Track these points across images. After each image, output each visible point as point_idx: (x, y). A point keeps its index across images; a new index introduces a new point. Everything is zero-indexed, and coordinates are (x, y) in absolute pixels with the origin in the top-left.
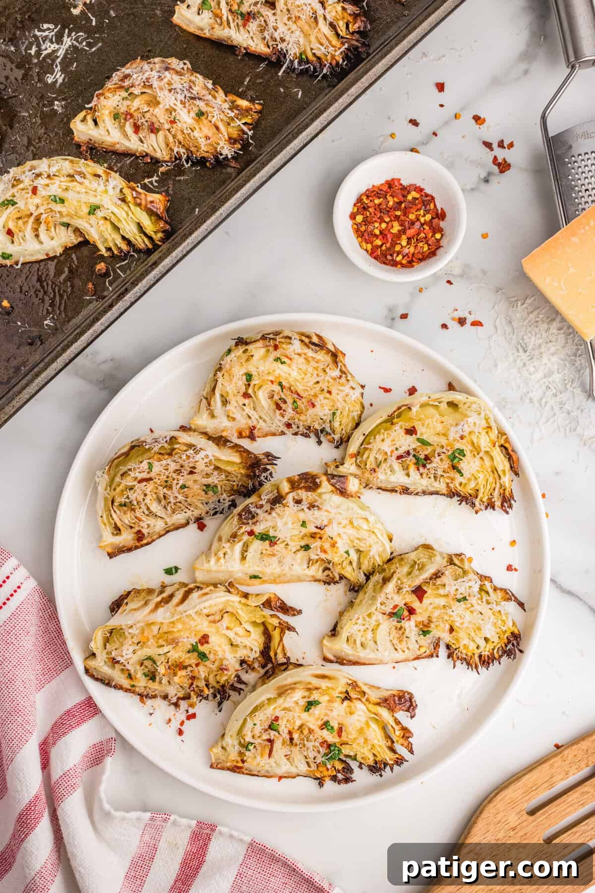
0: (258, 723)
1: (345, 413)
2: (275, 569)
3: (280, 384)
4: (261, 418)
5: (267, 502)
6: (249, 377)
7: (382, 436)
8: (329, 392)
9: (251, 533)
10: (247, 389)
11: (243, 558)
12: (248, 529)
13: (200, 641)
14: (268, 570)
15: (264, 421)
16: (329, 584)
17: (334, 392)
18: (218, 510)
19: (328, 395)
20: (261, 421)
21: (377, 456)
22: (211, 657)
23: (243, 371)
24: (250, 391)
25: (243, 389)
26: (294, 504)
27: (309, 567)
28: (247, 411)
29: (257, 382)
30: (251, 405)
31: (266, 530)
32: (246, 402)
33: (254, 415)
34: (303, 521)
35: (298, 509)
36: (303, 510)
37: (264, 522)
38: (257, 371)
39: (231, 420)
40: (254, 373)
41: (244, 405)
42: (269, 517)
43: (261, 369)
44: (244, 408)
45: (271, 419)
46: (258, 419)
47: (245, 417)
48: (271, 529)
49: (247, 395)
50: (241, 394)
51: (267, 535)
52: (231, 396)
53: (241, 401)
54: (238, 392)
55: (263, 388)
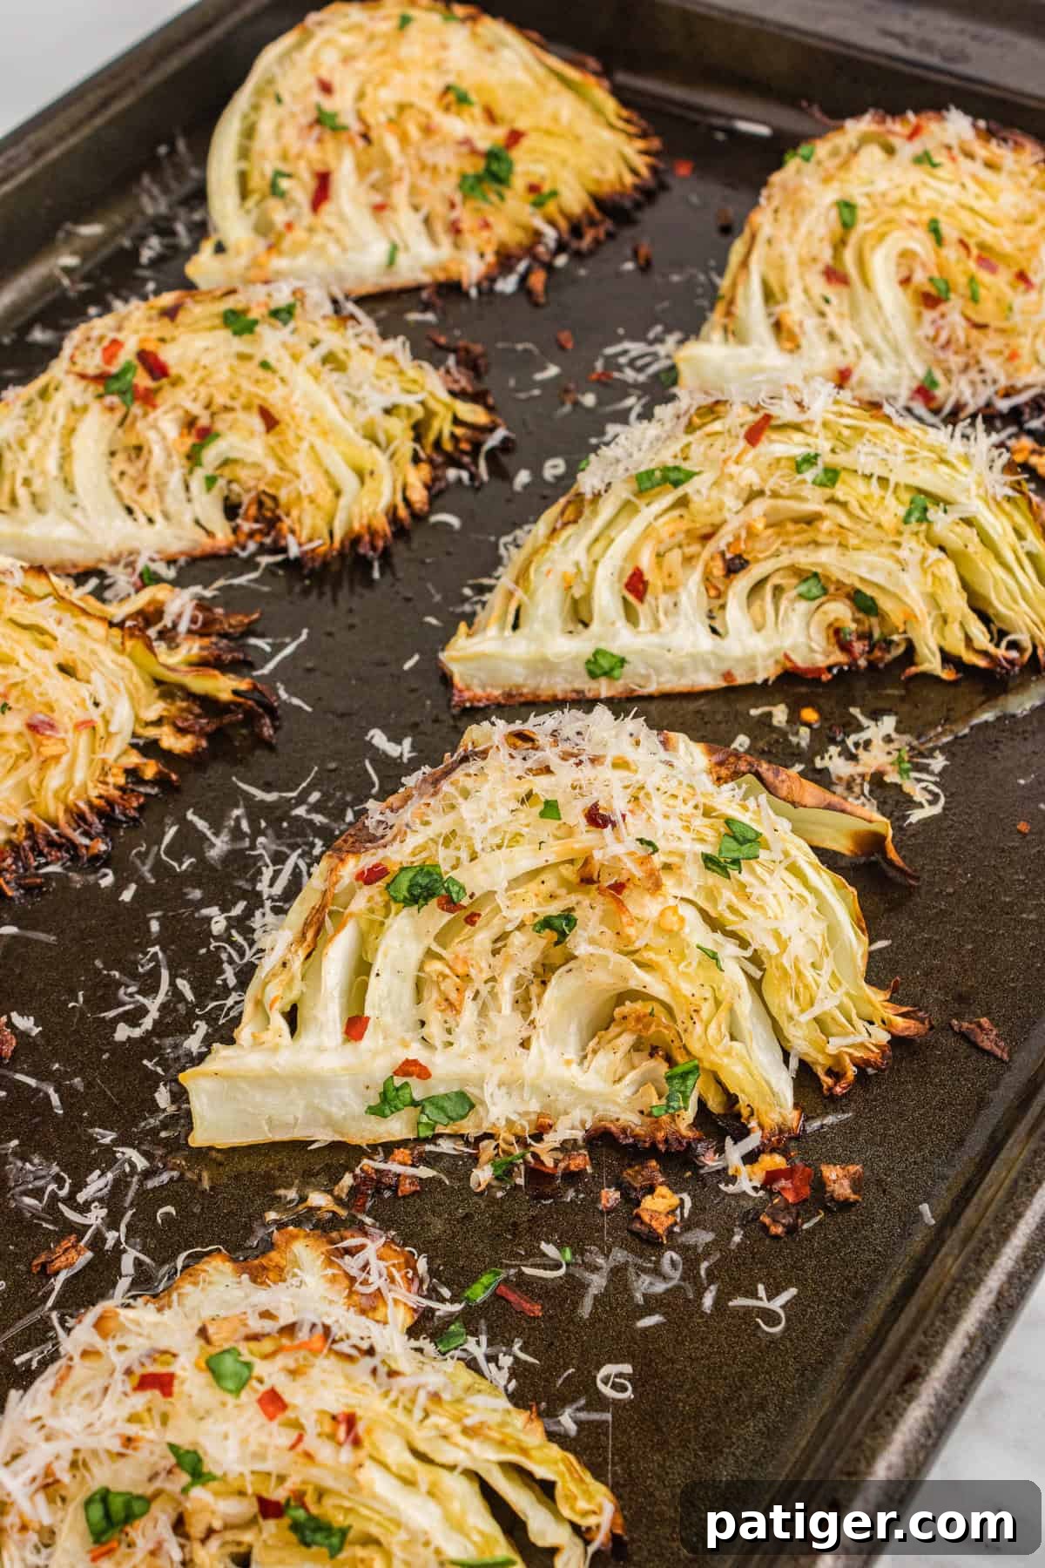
3: (935, 230)
4: (868, 345)
9: (371, 876)
10: (837, 256)
12: (367, 860)
20: (868, 355)
23: (831, 195)
24: (849, 256)
25: (827, 255)
26: (514, 753)
27: (585, 1057)
28: (833, 321)
29: (869, 227)
30: (845, 309)
31: (424, 855)
32: (831, 292)
33: (849, 336)
34: (547, 803)
35: (529, 764)
36: (547, 770)
37: (418, 826)
38: (868, 195)
39: (788, 345)
40: (861, 201)
41: (827, 301)
42: (432, 801)
43: (882, 185)
44: (827, 309)
45: (897, 351)
46: (861, 347)
47: (826, 339)
48: (441, 848)
49: (834, 275)
50: (820, 267)
51: (429, 874)
52: (792, 273)
53: (819, 286)
54: (814, 260)
55: (889, 241)
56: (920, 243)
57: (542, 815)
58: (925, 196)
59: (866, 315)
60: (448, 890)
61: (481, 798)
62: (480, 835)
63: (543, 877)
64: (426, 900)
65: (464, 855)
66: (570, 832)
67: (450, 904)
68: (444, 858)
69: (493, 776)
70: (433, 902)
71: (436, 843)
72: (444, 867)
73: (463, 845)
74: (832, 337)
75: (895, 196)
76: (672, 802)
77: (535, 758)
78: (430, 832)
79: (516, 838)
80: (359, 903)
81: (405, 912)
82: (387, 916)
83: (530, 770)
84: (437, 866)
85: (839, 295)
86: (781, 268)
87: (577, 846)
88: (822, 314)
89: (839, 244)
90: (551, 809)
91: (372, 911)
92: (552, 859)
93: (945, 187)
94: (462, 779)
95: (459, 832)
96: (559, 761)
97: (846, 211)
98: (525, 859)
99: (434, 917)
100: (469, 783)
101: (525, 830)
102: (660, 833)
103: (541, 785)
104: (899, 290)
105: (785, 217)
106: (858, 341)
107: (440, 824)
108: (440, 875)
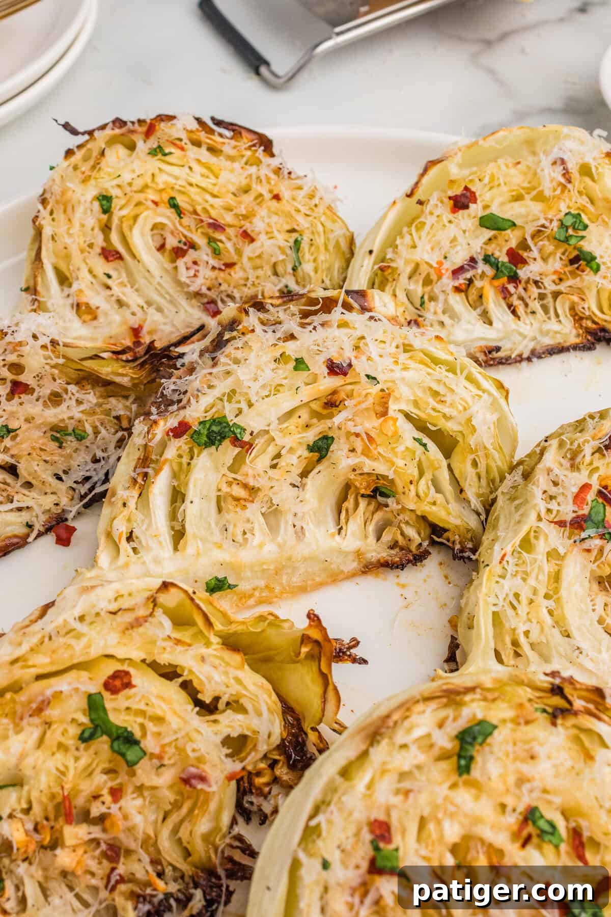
0: (335, 857)
1: (320, 241)
2: (261, 546)
3: (173, 204)
4: (149, 304)
5: (201, 355)
6: (105, 202)
7: (407, 239)
8: (277, 197)
9: (180, 430)
10: (107, 239)
11: (179, 535)
12: (173, 422)
13: (107, 686)
14: (246, 556)
15: (159, 310)
16: (401, 566)
17: (286, 194)
18: (95, 479)
19: (274, 203)
20: (151, 311)
21: (412, 287)
22: (150, 744)
23: (91, 192)
24: (115, 238)
25: (99, 240)
26: (265, 328)
27: (341, 529)
28: (117, 290)
29: (124, 212)
30: (124, 278)
31: (214, 410)
32: (109, 268)
33: (133, 299)
34: (297, 360)
35: (279, 335)
36: (292, 337)
37: (206, 390)
38: (119, 186)
39: (87, 317)
40: (114, 192)
41: (109, 276)
42: (214, 371)
43: (127, 177)
44: (110, 282)
45: (172, 302)
46: (145, 306)
47: (116, 306)
48: (226, 404)
49: (110, 254)
50: (98, 250)
51: (220, 423)
52: (77, 259)
53: (101, 266)
54: (91, 246)
55: (141, 219)
56: (166, 216)
57: (296, 368)
58: (162, 179)
59: (141, 281)
60: (233, 432)
61: (250, 364)
62: (254, 390)
63: (298, 414)
64: (220, 442)
65: (244, 405)
66: (315, 379)
67: (236, 441)
68: (229, 411)
69: (255, 345)
70: (227, 442)
71: (221, 400)
72: (231, 418)
73: (242, 399)
74: (120, 303)
75: (138, 184)
76: (383, 345)
77: (281, 331)
78: (217, 393)
79: (278, 388)
80: (171, 453)
81: (205, 453)
82: (192, 458)
83: (279, 339)
84: (225, 417)
85: (116, 269)
86: (68, 257)
87: (322, 388)
88: (108, 287)
89: (106, 228)
90: (300, 364)
91: (180, 456)
92: (305, 400)
93: (176, 170)
94: (233, 352)
95: (238, 391)
96: (299, 329)
97: (104, 202)
98: (287, 402)
99: (228, 452)
100: (239, 354)
101: (284, 382)
102: (380, 369)
103: (291, 348)
104: (158, 255)
105: (60, 216)
106: (141, 302)
107: (223, 387)
108: (227, 423)
